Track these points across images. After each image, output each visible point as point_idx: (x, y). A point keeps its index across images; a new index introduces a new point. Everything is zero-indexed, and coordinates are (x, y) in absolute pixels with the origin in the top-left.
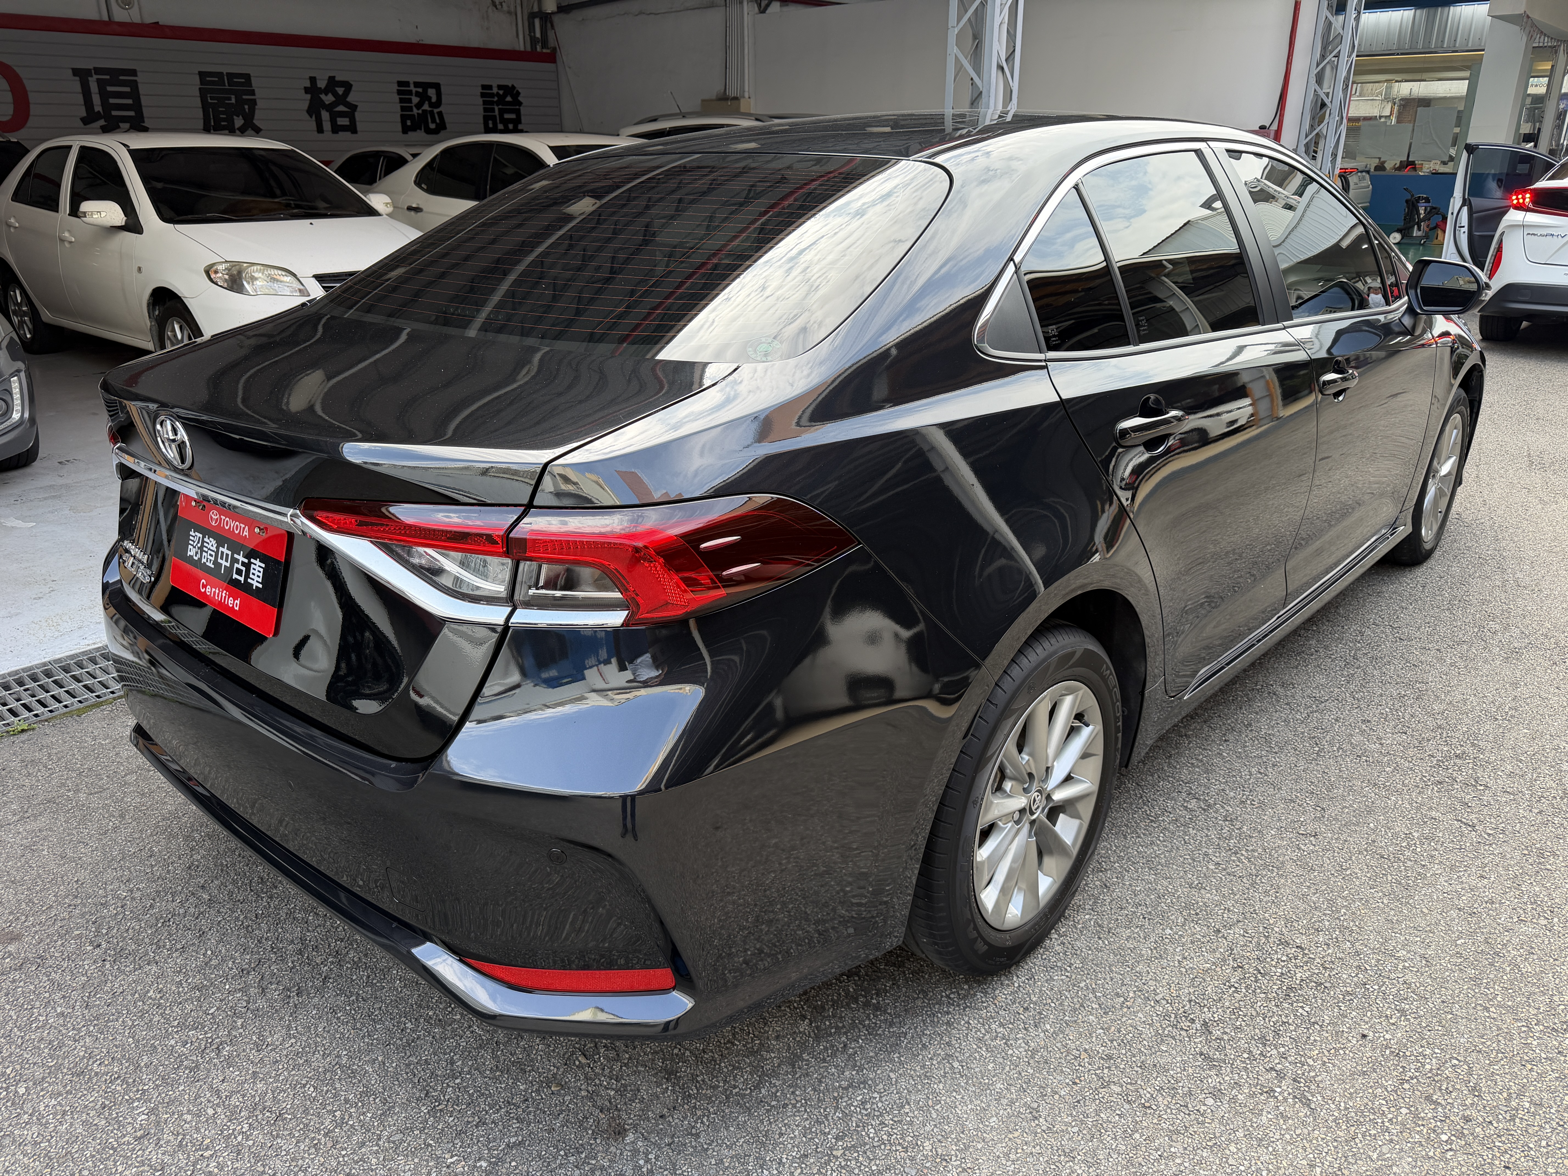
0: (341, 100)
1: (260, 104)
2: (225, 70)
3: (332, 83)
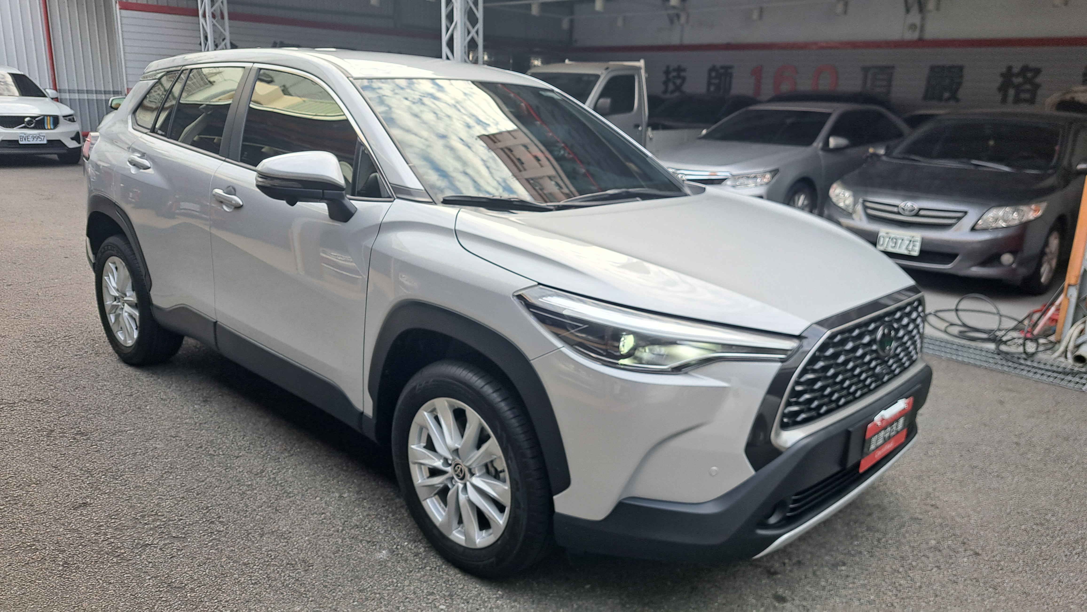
0: (1028, 81)
1: (964, 84)
2: (947, 64)
3: (1025, 69)
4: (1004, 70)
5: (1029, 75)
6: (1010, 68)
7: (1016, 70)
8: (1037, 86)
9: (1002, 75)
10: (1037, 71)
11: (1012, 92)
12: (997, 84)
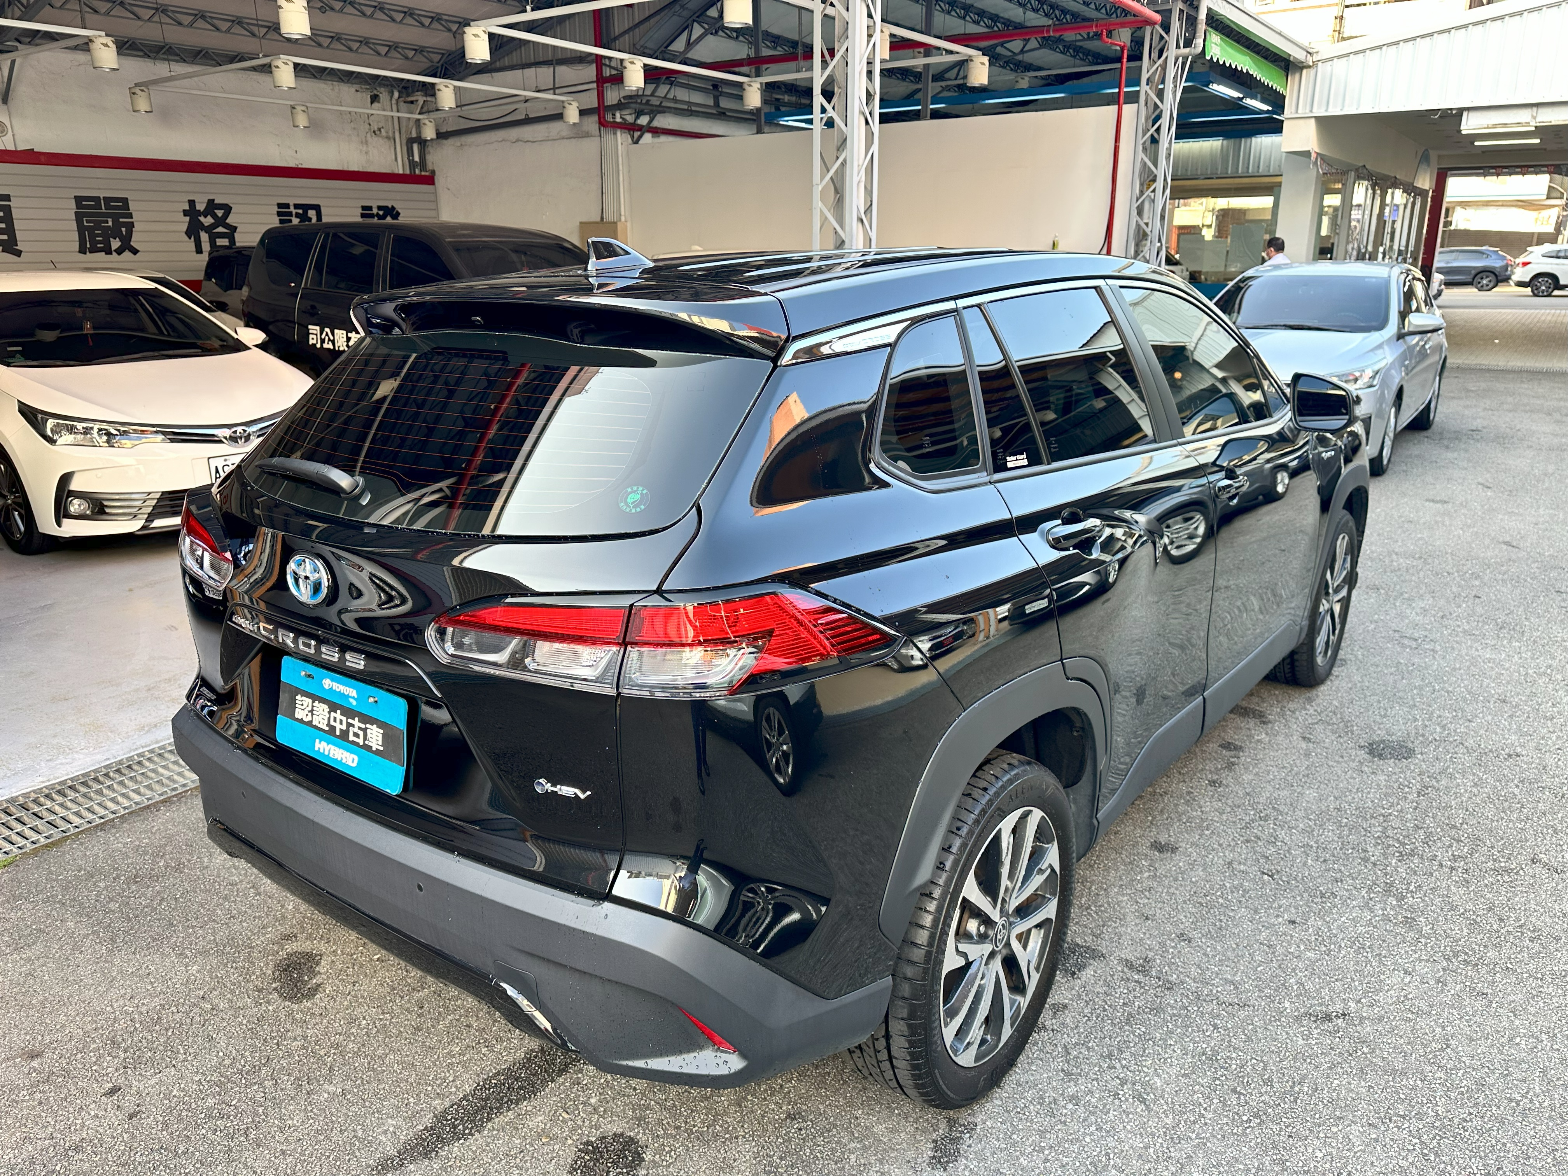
0: (221, 221)
1: (137, 227)
2: (102, 195)
3: (212, 206)
4: (187, 208)
5: (220, 213)
6: (192, 203)
7: (201, 207)
8: (234, 229)
9: (186, 213)
10: (227, 209)
11: (204, 237)
12: (184, 227)
